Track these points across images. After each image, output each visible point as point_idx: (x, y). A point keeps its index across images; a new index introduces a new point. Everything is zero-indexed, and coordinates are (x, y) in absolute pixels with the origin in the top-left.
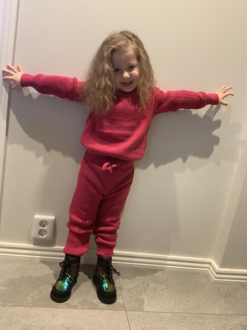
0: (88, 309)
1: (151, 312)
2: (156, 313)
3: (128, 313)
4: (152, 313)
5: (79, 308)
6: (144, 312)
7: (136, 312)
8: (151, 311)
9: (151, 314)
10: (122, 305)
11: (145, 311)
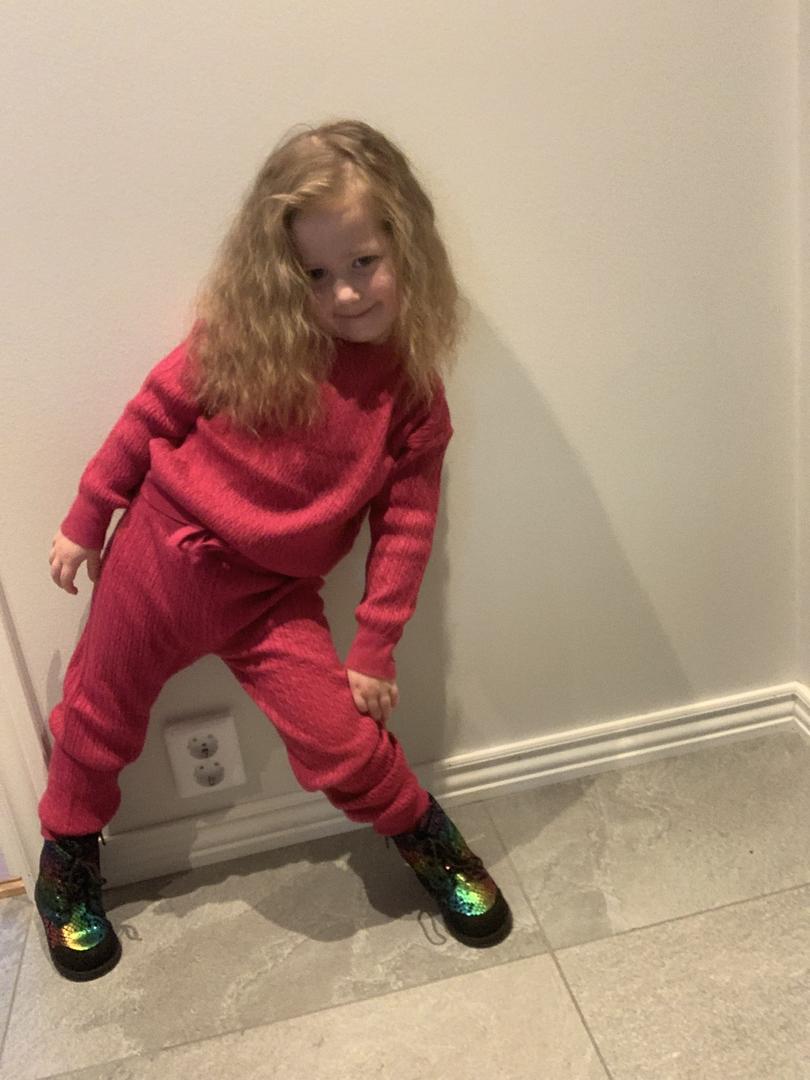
0: (426, 983)
1: (633, 930)
2: (652, 930)
3: (561, 955)
4: (638, 933)
5: (395, 988)
6: (612, 936)
7: (587, 946)
8: (634, 926)
9: (639, 937)
10: (535, 934)
11: (614, 932)
